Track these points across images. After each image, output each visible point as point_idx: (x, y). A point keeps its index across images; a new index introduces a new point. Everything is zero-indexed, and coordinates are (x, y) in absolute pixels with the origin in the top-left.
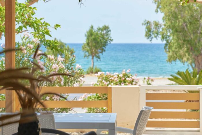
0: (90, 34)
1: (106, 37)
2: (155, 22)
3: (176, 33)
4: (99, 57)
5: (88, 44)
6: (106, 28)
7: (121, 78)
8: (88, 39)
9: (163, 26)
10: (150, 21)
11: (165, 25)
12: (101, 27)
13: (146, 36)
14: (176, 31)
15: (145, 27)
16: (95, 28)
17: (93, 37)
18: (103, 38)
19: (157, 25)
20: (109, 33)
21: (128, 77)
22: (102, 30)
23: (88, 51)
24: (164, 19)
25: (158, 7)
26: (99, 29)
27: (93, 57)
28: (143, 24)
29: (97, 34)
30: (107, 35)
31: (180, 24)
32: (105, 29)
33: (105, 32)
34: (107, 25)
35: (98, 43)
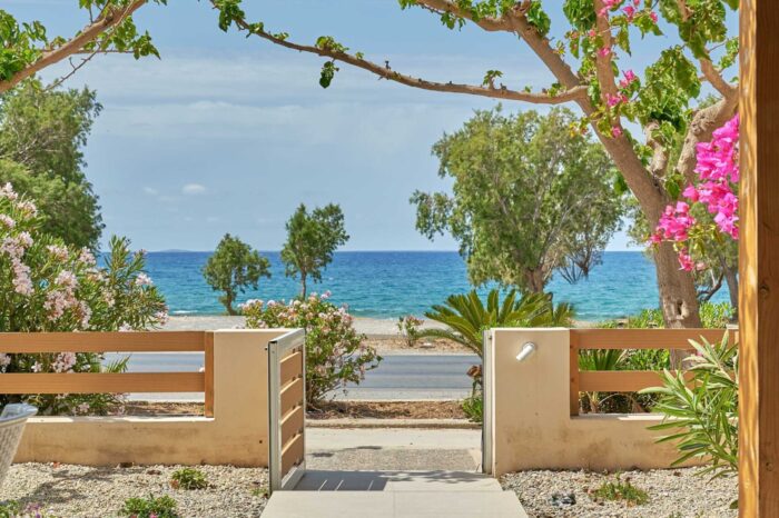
0: (298, 222)
1: (333, 231)
2: (438, 195)
3: (484, 221)
4: (317, 276)
5: (293, 245)
6: (333, 211)
7: (304, 314)
8: (293, 235)
9: (455, 206)
10: (427, 192)
11: (459, 203)
12: (322, 208)
13: (418, 225)
14: (485, 216)
15: (415, 207)
16: (310, 211)
17: (304, 230)
18: (327, 233)
19: (442, 201)
20: (340, 222)
21: (325, 311)
22: (324, 216)
23: (293, 262)
24: (456, 189)
25: (444, 164)
26: (318, 213)
27: (304, 274)
28: (411, 201)
29: (313, 224)
30: (335, 228)
31: (493, 200)
32: (331, 214)
33: (330, 219)
34: (335, 205)
35: (314, 243)
